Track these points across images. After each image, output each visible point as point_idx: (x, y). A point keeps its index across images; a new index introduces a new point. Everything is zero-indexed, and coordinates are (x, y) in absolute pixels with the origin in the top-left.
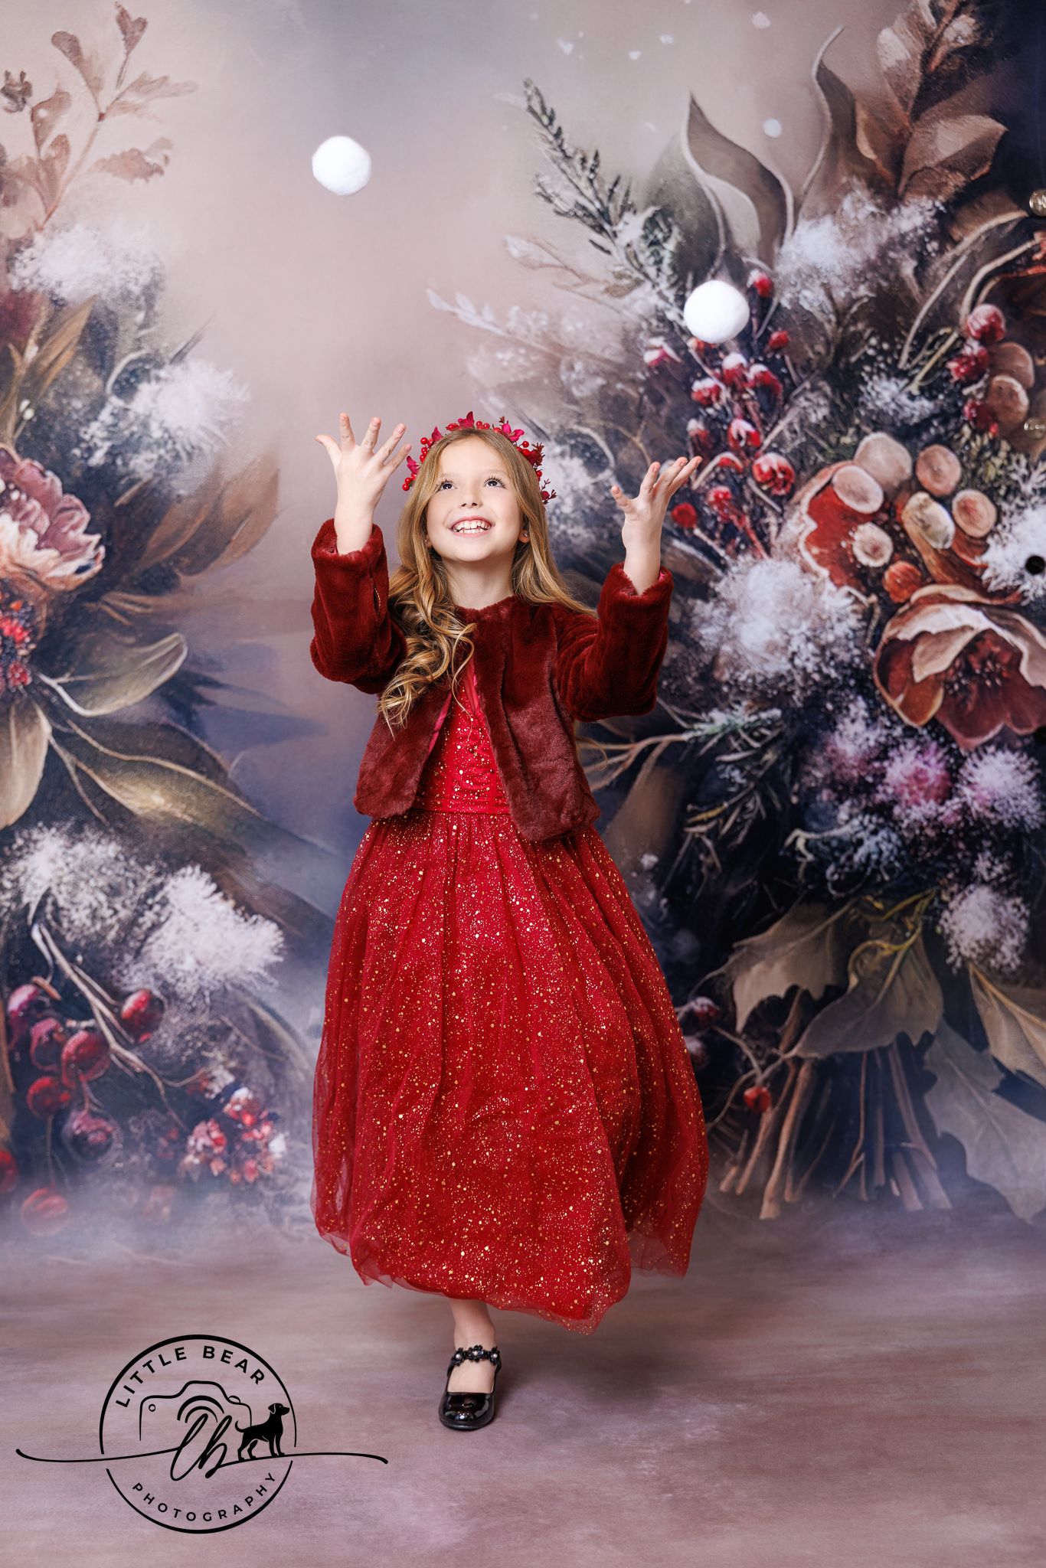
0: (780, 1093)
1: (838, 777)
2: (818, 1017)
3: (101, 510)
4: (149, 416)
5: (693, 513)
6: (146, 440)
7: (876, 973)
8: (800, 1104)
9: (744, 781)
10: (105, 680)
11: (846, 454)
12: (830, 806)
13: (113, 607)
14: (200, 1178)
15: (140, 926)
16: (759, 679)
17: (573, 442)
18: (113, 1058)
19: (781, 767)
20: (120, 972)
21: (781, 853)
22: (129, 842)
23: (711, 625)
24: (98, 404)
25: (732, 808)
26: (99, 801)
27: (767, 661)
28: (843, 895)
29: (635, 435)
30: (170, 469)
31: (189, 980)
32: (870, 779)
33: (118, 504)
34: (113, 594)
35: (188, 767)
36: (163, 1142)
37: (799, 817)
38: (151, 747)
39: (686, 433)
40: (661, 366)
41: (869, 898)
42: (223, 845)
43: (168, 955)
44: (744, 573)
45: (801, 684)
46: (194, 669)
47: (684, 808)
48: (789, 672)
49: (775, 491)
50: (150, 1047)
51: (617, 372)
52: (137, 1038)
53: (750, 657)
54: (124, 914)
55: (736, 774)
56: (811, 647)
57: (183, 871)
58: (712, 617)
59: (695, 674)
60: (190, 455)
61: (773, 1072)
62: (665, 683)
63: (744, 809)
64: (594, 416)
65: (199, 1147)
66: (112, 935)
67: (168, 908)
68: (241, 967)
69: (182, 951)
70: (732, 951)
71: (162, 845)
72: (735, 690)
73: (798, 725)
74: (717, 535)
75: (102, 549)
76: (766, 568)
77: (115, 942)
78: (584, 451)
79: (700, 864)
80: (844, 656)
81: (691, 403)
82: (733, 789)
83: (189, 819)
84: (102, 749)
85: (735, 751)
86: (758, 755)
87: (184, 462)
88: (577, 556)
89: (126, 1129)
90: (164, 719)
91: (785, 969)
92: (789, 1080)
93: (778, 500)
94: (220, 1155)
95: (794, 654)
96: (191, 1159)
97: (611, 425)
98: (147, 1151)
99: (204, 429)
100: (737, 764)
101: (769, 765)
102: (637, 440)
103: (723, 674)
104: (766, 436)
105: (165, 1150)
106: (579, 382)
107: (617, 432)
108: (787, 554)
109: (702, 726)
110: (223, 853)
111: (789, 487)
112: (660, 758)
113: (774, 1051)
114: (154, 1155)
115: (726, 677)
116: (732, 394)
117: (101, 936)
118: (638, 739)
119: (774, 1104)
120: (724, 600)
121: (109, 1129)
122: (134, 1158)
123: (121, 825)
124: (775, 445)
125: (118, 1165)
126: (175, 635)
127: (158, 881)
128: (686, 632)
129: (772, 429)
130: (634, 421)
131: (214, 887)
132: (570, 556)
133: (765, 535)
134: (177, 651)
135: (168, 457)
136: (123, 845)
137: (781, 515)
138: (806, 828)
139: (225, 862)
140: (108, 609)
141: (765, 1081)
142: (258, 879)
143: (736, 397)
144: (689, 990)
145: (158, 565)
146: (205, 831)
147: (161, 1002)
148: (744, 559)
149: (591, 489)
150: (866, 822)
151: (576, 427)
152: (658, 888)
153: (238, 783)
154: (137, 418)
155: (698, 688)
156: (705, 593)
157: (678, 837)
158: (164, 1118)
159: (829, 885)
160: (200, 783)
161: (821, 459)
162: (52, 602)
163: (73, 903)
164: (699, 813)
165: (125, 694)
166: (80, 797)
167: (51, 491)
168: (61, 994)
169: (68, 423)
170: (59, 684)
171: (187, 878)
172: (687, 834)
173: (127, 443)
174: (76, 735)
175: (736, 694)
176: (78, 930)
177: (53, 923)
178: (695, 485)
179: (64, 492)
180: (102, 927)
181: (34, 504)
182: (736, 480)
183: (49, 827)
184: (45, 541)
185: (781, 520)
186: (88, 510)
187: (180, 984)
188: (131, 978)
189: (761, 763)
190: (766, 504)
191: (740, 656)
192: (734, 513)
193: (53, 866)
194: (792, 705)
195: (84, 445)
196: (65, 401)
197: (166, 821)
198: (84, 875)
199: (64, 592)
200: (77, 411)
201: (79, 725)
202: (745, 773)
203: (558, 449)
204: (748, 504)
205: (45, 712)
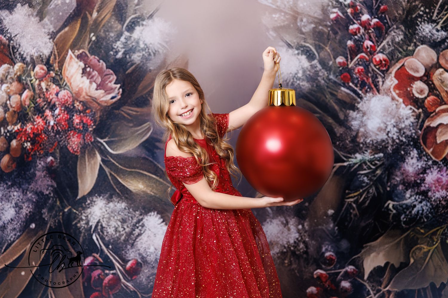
1: (406, 180)
2: (397, 275)
3: (120, 75)
4: (139, 39)
5: (349, 77)
6: (138, 48)
7: (421, 258)
9: (368, 181)
10: (122, 140)
11: (411, 54)
12: (403, 192)
13: (124, 112)
15: (133, 235)
16: (375, 142)
17: (302, 49)
18: (122, 285)
19: (383, 176)
20: (126, 252)
21: (383, 210)
22: (130, 202)
23: (356, 120)
24: (120, 35)
25: (364, 192)
26: (119, 186)
27: (377, 134)
28: (408, 227)
29: (326, 46)
30: (147, 59)
31: (152, 256)
32: (419, 181)
33: (127, 72)
34: (125, 107)
35: (152, 174)
37: (391, 196)
38: (138, 166)
39: (347, 46)
40: (337, 19)
41: (418, 228)
43: (144, 246)
44: (369, 100)
45: (391, 144)
46: (155, 136)
47: (345, 192)
48: (387, 139)
49: (381, 68)
50: (136, 282)
51: (319, 22)
52: (132, 278)
53: (371, 133)
54: (127, 230)
55: (365, 178)
56: (395, 129)
57: (150, 214)
58: (356, 117)
59: (349, 139)
60: (154, 54)
61: (379, 296)
62: (338, 143)
63: (368, 192)
64: (311, 39)
66: (123, 238)
67: (144, 228)
69: (149, 245)
70: (363, 248)
71: (142, 204)
72: (365, 146)
73: (390, 160)
74: (359, 85)
75: (121, 90)
76: (377, 98)
77: (124, 240)
78: (306, 53)
79: (351, 213)
80: (408, 133)
81: (349, 34)
82: (364, 185)
83: (153, 194)
84: (120, 166)
85: (365, 170)
86: (374, 171)
87: (152, 57)
88: (304, 93)
90: (143, 155)
91: (384, 255)
93: (383, 72)
95: (389, 132)
97: (317, 43)
99: (160, 44)
100: (366, 175)
101: (378, 175)
102: (327, 48)
103: (360, 139)
104: (378, 47)
106: (305, 26)
107: (319, 45)
108: (386, 93)
109: (352, 160)
110: (165, 207)
111: (387, 66)
112: (336, 172)
113: (379, 288)
115: (362, 141)
116: (365, 30)
117: (119, 238)
120: (361, 111)
123: (127, 196)
124: (381, 50)
126: (148, 123)
127: (141, 217)
128: (346, 123)
129: (380, 44)
130: (326, 41)
131: (162, 220)
132: (301, 93)
133: (377, 86)
134: (149, 129)
135: (146, 55)
136: (127, 203)
137: (384, 78)
138: (393, 200)
139: (167, 211)
140: (123, 113)
143: (366, 32)
144: (346, 263)
145: (142, 96)
146: (159, 198)
147: (141, 264)
148: (369, 95)
149: (309, 67)
150: (417, 198)
151: (303, 43)
152: (334, 223)
154: (134, 40)
155: (351, 145)
156: (354, 108)
157: (342, 203)
159: (402, 223)
160: (157, 180)
161: (400, 55)
162: (102, 110)
163: (108, 225)
164: (350, 193)
165: (129, 145)
166: (112, 185)
167: (102, 68)
168: (103, 260)
169: (108, 42)
170: (104, 141)
171: (152, 216)
172: (346, 202)
173: (131, 49)
174: (110, 161)
175: (365, 148)
176: (110, 236)
177: (101, 233)
178: (350, 66)
179: (107, 68)
180: (119, 235)
181: (95, 73)
182: (366, 65)
183: (100, 196)
184: (100, 87)
185: (384, 80)
186: (116, 75)
187: (148, 257)
188: (130, 255)
189: (375, 174)
190: (378, 73)
191: (367, 133)
192: (365, 77)
193: (101, 211)
194: (388, 152)
195: (114, 50)
196: (107, 33)
197: (144, 194)
198: (113, 215)
199: (106, 106)
200: (112, 37)
201: (111, 157)
202: (369, 178)
203: (296, 52)
204: (371, 73)
205: (98, 152)
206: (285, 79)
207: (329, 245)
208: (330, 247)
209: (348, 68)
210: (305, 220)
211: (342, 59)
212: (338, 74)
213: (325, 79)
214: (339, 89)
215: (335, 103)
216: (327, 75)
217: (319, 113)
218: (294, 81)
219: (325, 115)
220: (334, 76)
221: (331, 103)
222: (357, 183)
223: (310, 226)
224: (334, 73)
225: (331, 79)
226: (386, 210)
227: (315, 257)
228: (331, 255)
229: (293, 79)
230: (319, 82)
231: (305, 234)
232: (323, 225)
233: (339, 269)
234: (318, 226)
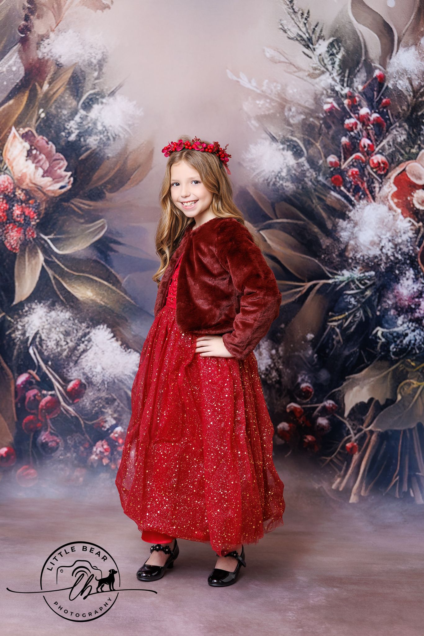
0: (362, 446)
1: (399, 304)
2: (382, 413)
3: (72, 161)
4: (97, 120)
5: (341, 180)
6: (95, 131)
7: (409, 394)
8: (371, 452)
9: (356, 303)
10: (70, 238)
11: (413, 157)
12: (394, 317)
13: (75, 205)
14: (97, 466)
15: (78, 350)
16: (366, 257)
17: (288, 144)
18: (62, 409)
19: (373, 298)
20: (67, 370)
21: (370, 337)
22: (75, 312)
23: (345, 231)
24: (74, 113)
25: (349, 315)
26: (63, 292)
27: (370, 249)
28: (397, 358)
29: (317, 142)
30: (105, 144)
31: (98, 376)
32: (413, 306)
33: (80, 158)
34: (75, 199)
35: (104, 280)
36: (82, 448)
37: (379, 322)
38: (88, 270)
39: (340, 143)
40: (331, 111)
41: (409, 360)
42: (118, 316)
43: (89, 364)
44: (362, 209)
45: (385, 261)
46: (110, 236)
47: (327, 314)
48: (380, 255)
49: (379, 172)
50: (79, 405)
51: (311, 113)
52: (73, 400)
53: (362, 247)
54: (71, 344)
55: (352, 300)
56: (391, 244)
57: (99, 327)
58: (346, 228)
59: (337, 253)
60: (114, 138)
61: (360, 436)
62: (323, 256)
63: (355, 316)
64: (299, 132)
65: (98, 452)
66: (65, 353)
67: (91, 343)
68: (122, 372)
69: (96, 363)
70: (345, 380)
71: (90, 315)
72: (354, 262)
73: (382, 279)
74: (351, 190)
75: (72, 179)
76: (372, 207)
77: (66, 357)
78: (293, 148)
79: (333, 339)
80: (405, 250)
81: (344, 129)
82: (350, 307)
83: (103, 304)
84: (66, 269)
85: (353, 289)
86: (363, 292)
87: (112, 142)
88: (287, 196)
89: (65, 441)
90: (94, 258)
91: (369, 390)
92: (367, 441)
93: (380, 176)
94: (107, 456)
95: (383, 247)
96: (94, 457)
97: (306, 137)
98: (74, 452)
99: (121, 127)
100: (353, 295)
101: (368, 296)
102: (318, 144)
103: (349, 254)
104: (377, 147)
105: (82, 452)
106: (293, 117)
107: (309, 141)
108: (382, 201)
109: (338, 277)
110: (117, 320)
111: (386, 170)
112: (318, 290)
113: (361, 427)
114: (77, 454)
115: (351, 255)
116: (363, 126)
117: (60, 354)
118: (309, 281)
119: (359, 451)
120: (352, 220)
121: (58, 441)
122: (69, 455)
123: (72, 304)
124: (380, 151)
125: (61, 457)
126: (102, 220)
127: (87, 330)
128: (334, 234)
129: (380, 143)
130: (317, 136)
131: (112, 335)
132: (284, 195)
133: (373, 192)
134: (102, 227)
135: (104, 139)
136: (72, 313)
137: (381, 183)
138: (382, 327)
139: (118, 324)
140: (73, 206)
141: (356, 440)
142: (133, 333)
143: (364, 128)
144: (324, 397)
145: (97, 187)
146: (110, 309)
147: (85, 385)
148: (363, 202)
149: (295, 166)
150: (410, 326)
151: (290, 137)
152: (313, 349)
153: (126, 289)
154: (91, 120)
155: (338, 259)
156: (344, 216)
157: (324, 327)
158: (83, 438)
159: (391, 353)
160: (109, 288)
161: (401, 158)
162: (48, 201)
163: (48, 338)
164: (334, 316)
165: (78, 245)
166: (55, 290)
167: (51, 151)
168: (40, 378)
169: (60, 121)
170: (49, 239)
171: (100, 330)
172: (328, 325)
173: (86, 131)
174: (55, 262)
175: (355, 264)
176: (50, 350)
177: (39, 347)
178: (343, 167)
179: (57, 152)
180: (61, 350)
181: (43, 157)
182: (362, 166)
183: (40, 303)
184: (46, 173)
185: (381, 185)
186: (67, 160)
187: (94, 378)
188: (72, 374)
189: (364, 295)
190: (374, 178)
191: (358, 246)
192: (360, 181)
193: (40, 321)
194: (380, 270)
195: (67, 131)
196: (59, 110)
197: (93, 304)
198: (54, 326)
199: (54, 197)
200: (65, 115)
201: (56, 258)
202: (357, 299)
203: (281, 147)
204: (366, 177)
205: (41, 251)
206: (266, 178)
207: (305, 375)
208: (307, 377)
209: (340, 169)
210: (280, 344)
211: (334, 158)
212: (328, 176)
213: (313, 180)
214: (329, 193)
215: (323, 209)
216: (315, 176)
217: (304, 220)
218: (276, 181)
219: (311, 223)
220: (323, 178)
221: (318, 209)
222: (343, 305)
223: (285, 351)
224: (324, 175)
225: (320, 181)
226: (374, 338)
227: (289, 387)
228: (307, 386)
229: (276, 178)
230: (306, 183)
231: (279, 361)
232: (300, 352)
233: (316, 403)
234: (294, 352)
